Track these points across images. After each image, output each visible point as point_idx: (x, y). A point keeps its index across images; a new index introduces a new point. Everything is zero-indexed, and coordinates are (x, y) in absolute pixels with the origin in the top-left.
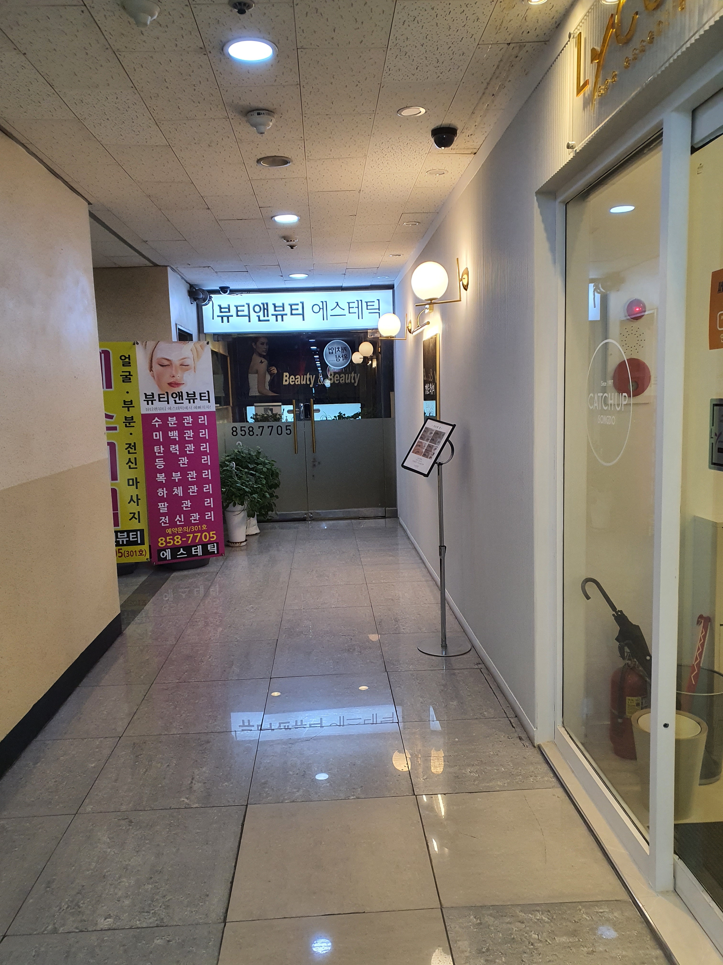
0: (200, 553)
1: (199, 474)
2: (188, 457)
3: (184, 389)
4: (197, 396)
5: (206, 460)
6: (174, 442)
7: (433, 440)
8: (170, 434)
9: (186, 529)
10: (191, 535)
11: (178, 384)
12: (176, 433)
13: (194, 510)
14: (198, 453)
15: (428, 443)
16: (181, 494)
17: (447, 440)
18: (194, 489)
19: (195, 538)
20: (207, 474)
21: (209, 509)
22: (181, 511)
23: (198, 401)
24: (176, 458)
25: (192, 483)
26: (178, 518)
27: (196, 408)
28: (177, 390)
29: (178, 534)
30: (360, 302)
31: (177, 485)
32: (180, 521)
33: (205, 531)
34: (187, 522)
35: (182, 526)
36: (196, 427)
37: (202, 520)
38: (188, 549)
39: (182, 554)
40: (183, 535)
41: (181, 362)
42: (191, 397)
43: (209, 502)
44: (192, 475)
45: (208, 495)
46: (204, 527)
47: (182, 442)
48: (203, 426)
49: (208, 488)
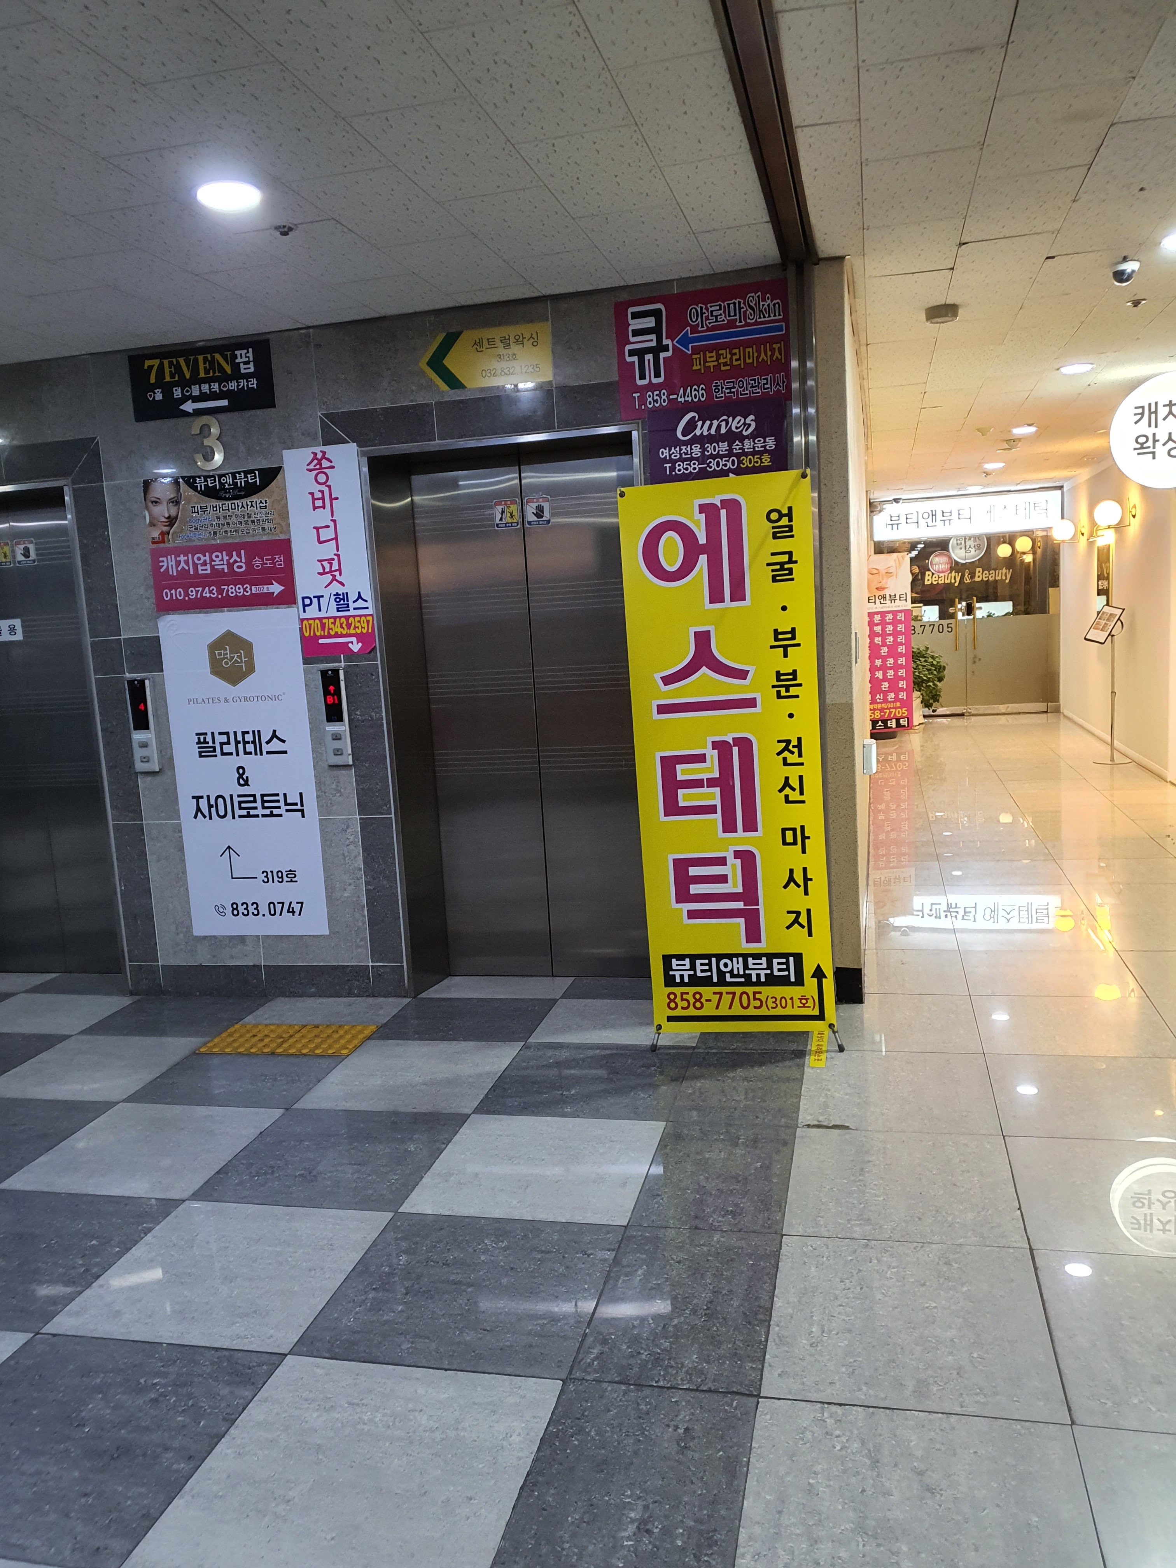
0: (894, 726)
1: (896, 661)
2: (888, 647)
3: (887, 592)
4: (898, 597)
5: (902, 649)
6: (878, 635)
7: (1108, 620)
8: (875, 628)
9: (884, 705)
10: (888, 711)
11: (883, 589)
12: (880, 627)
13: (890, 690)
14: (896, 644)
15: (1105, 622)
16: (881, 677)
17: (1119, 619)
18: (891, 673)
19: (890, 713)
20: (902, 661)
21: (902, 690)
22: (880, 691)
23: (897, 601)
24: (878, 647)
25: (890, 668)
26: (878, 696)
27: (896, 607)
28: (882, 593)
29: (878, 709)
30: (1028, 504)
31: (879, 669)
32: (880, 699)
33: (899, 708)
34: (885, 701)
35: (881, 703)
36: (895, 622)
37: (896, 699)
38: (885, 722)
39: (880, 726)
40: (882, 710)
41: (886, 571)
42: (893, 598)
43: (902, 684)
44: (891, 661)
45: (902, 678)
46: (898, 704)
47: (884, 635)
48: (900, 622)
49: (902, 673)
